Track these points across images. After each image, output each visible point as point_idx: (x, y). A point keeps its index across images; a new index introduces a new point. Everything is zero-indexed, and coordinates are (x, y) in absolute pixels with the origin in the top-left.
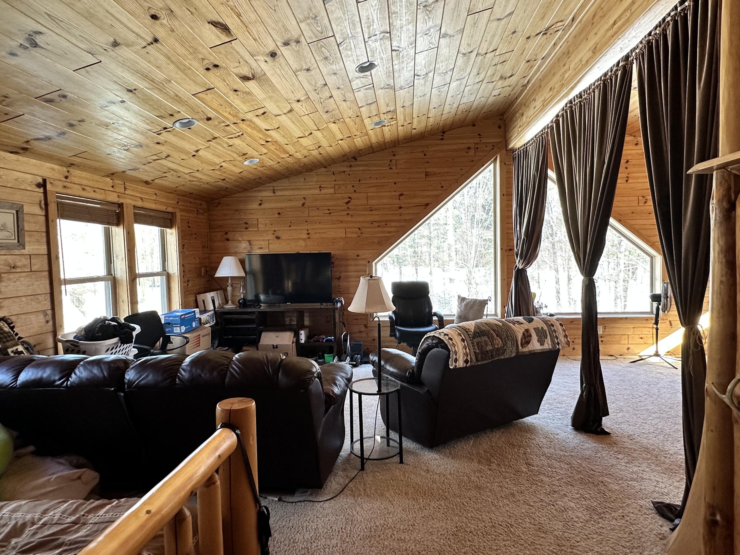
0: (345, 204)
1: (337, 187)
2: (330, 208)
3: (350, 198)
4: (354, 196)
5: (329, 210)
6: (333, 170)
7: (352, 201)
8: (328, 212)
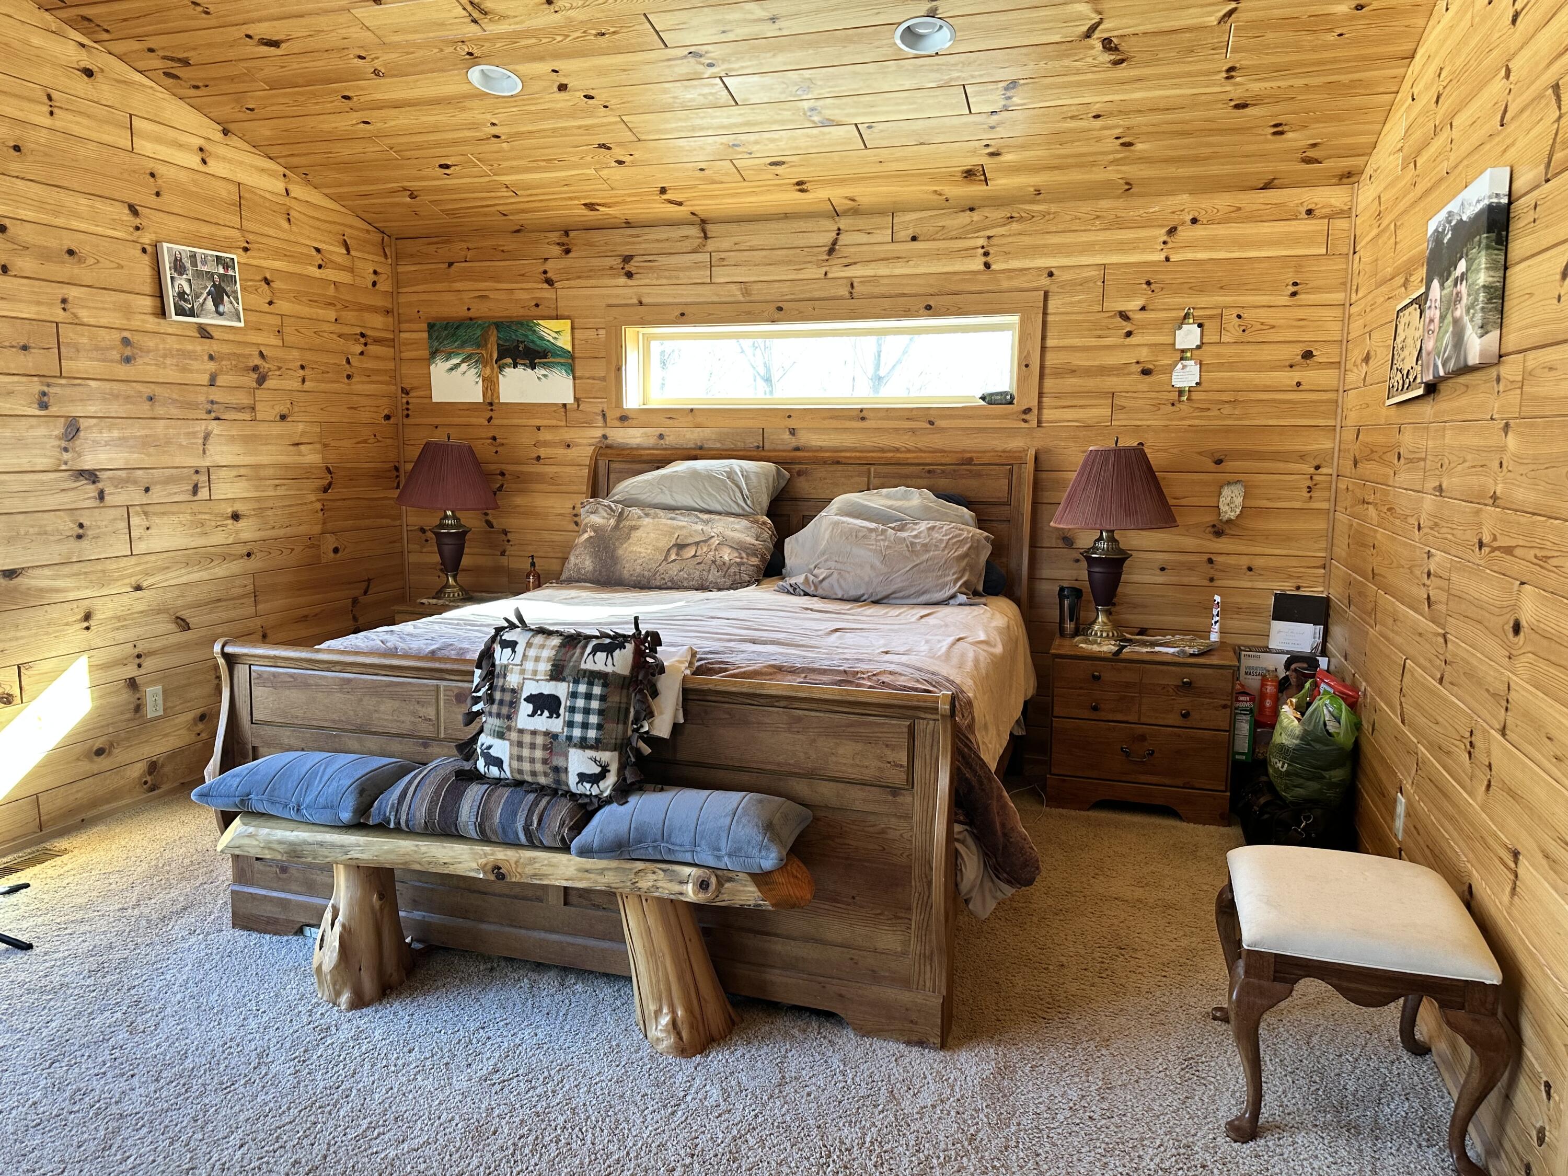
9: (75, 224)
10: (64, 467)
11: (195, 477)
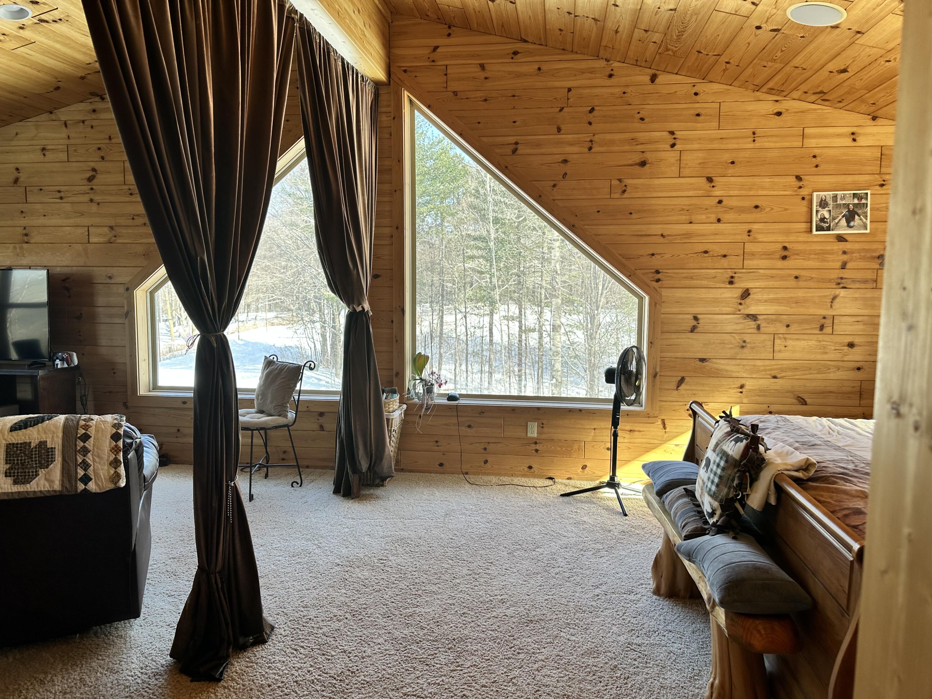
0: (85, 182)
1: (71, 149)
2: (62, 188)
3: (94, 170)
4: (99, 166)
5: (59, 192)
6: (63, 118)
7: (98, 176)
8: (59, 195)
9: (761, 192)
10: (738, 313)
11: (823, 321)
